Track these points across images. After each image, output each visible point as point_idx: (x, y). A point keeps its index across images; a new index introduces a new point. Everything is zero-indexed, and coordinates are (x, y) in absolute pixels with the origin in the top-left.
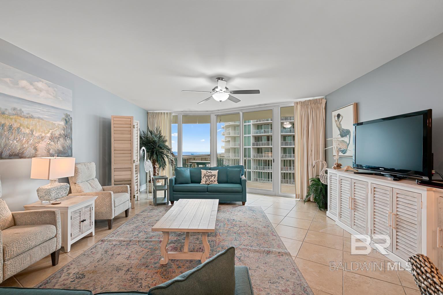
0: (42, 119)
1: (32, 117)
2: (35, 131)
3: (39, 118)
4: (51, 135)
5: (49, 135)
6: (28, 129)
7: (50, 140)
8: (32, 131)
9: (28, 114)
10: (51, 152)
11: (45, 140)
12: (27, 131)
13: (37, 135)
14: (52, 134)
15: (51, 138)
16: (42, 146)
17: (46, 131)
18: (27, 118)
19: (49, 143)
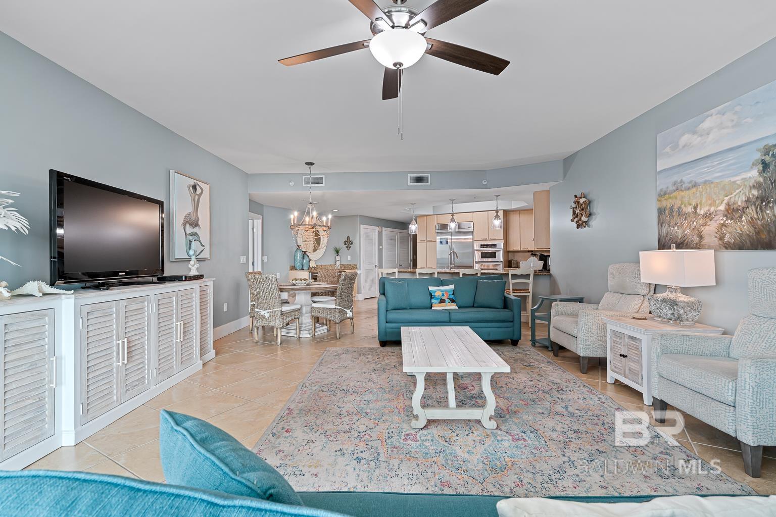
0: (711, 182)
1: (695, 185)
2: (699, 206)
3: (705, 182)
4: (727, 207)
5: (722, 207)
6: (691, 206)
7: (726, 216)
8: (696, 208)
9: (691, 182)
10: (726, 239)
11: (716, 218)
12: (690, 209)
13: (702, 212)
14: (728, 204)
15: (726, 213)
16: (710, 230)
17: (717, 202)
18: (689, 189)
19: (722, 222)
